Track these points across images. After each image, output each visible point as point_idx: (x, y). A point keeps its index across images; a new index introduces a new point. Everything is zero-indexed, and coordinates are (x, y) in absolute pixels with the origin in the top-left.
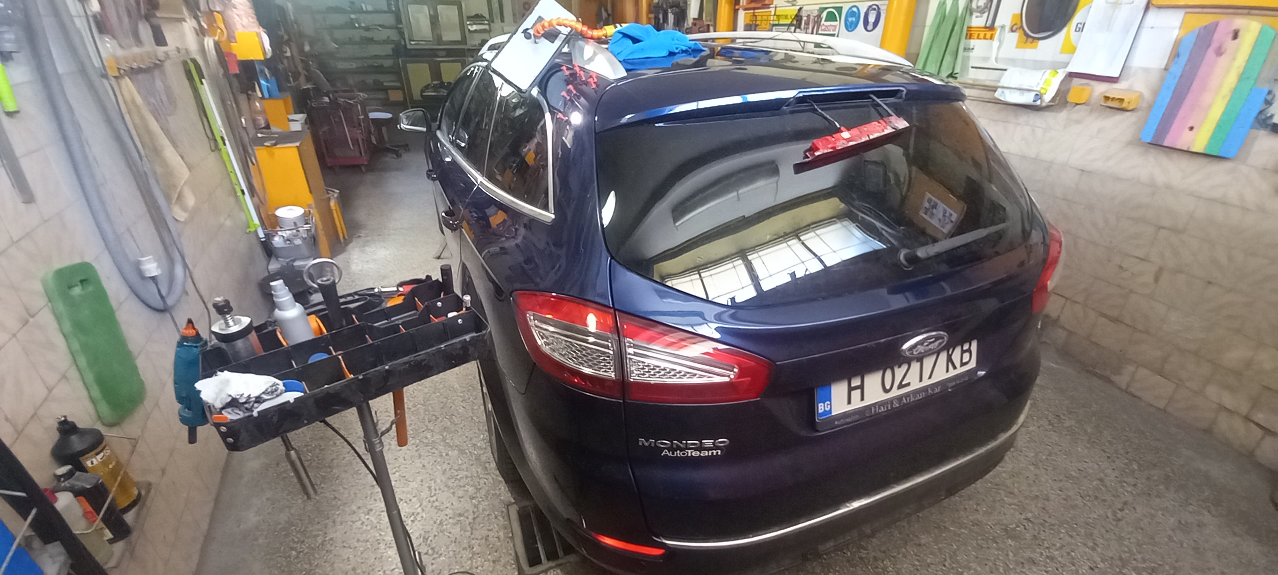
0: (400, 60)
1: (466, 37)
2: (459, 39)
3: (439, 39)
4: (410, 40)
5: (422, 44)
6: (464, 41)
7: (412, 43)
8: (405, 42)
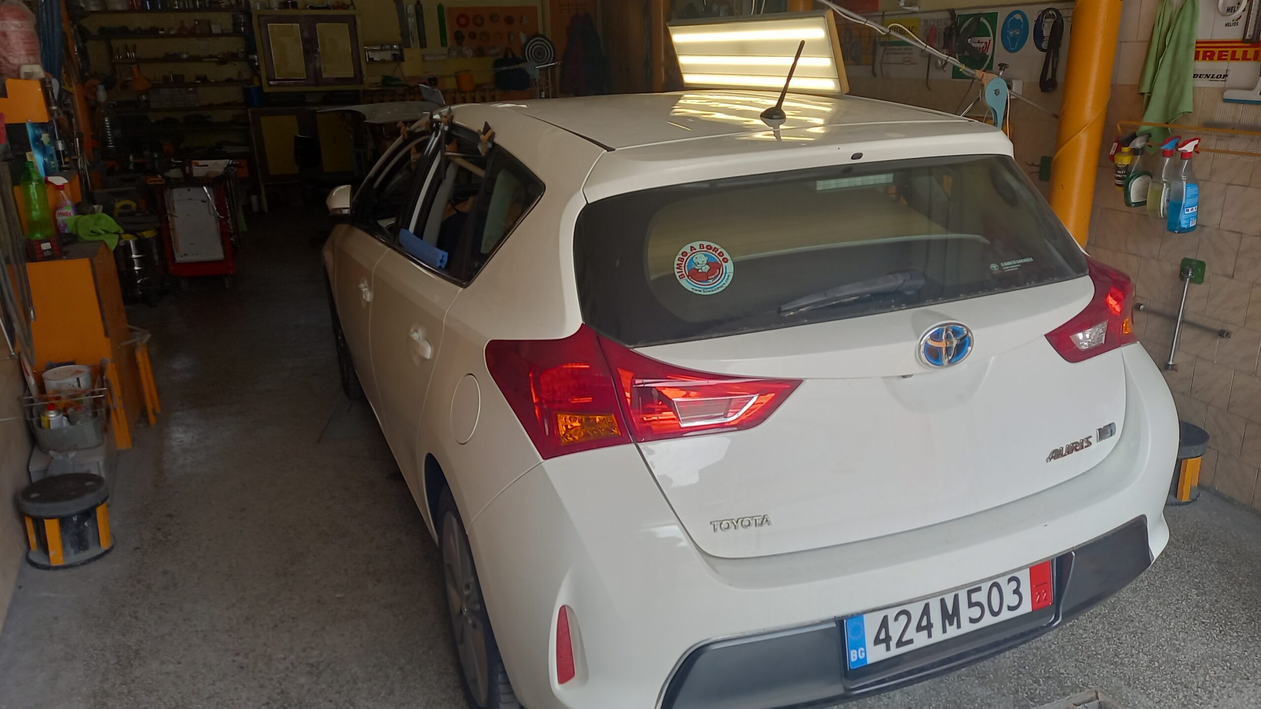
0: (249, 110)
1: (361, 72)
2: (351, 74)
3: (316, 76)
4: (269, 79)
5: (288, 85)
6: (358, 77)
7: (271, 83)
8: (260, 80)
